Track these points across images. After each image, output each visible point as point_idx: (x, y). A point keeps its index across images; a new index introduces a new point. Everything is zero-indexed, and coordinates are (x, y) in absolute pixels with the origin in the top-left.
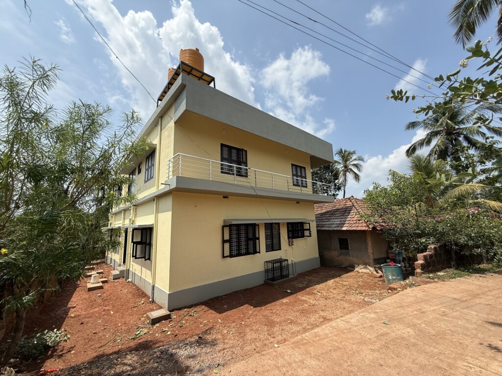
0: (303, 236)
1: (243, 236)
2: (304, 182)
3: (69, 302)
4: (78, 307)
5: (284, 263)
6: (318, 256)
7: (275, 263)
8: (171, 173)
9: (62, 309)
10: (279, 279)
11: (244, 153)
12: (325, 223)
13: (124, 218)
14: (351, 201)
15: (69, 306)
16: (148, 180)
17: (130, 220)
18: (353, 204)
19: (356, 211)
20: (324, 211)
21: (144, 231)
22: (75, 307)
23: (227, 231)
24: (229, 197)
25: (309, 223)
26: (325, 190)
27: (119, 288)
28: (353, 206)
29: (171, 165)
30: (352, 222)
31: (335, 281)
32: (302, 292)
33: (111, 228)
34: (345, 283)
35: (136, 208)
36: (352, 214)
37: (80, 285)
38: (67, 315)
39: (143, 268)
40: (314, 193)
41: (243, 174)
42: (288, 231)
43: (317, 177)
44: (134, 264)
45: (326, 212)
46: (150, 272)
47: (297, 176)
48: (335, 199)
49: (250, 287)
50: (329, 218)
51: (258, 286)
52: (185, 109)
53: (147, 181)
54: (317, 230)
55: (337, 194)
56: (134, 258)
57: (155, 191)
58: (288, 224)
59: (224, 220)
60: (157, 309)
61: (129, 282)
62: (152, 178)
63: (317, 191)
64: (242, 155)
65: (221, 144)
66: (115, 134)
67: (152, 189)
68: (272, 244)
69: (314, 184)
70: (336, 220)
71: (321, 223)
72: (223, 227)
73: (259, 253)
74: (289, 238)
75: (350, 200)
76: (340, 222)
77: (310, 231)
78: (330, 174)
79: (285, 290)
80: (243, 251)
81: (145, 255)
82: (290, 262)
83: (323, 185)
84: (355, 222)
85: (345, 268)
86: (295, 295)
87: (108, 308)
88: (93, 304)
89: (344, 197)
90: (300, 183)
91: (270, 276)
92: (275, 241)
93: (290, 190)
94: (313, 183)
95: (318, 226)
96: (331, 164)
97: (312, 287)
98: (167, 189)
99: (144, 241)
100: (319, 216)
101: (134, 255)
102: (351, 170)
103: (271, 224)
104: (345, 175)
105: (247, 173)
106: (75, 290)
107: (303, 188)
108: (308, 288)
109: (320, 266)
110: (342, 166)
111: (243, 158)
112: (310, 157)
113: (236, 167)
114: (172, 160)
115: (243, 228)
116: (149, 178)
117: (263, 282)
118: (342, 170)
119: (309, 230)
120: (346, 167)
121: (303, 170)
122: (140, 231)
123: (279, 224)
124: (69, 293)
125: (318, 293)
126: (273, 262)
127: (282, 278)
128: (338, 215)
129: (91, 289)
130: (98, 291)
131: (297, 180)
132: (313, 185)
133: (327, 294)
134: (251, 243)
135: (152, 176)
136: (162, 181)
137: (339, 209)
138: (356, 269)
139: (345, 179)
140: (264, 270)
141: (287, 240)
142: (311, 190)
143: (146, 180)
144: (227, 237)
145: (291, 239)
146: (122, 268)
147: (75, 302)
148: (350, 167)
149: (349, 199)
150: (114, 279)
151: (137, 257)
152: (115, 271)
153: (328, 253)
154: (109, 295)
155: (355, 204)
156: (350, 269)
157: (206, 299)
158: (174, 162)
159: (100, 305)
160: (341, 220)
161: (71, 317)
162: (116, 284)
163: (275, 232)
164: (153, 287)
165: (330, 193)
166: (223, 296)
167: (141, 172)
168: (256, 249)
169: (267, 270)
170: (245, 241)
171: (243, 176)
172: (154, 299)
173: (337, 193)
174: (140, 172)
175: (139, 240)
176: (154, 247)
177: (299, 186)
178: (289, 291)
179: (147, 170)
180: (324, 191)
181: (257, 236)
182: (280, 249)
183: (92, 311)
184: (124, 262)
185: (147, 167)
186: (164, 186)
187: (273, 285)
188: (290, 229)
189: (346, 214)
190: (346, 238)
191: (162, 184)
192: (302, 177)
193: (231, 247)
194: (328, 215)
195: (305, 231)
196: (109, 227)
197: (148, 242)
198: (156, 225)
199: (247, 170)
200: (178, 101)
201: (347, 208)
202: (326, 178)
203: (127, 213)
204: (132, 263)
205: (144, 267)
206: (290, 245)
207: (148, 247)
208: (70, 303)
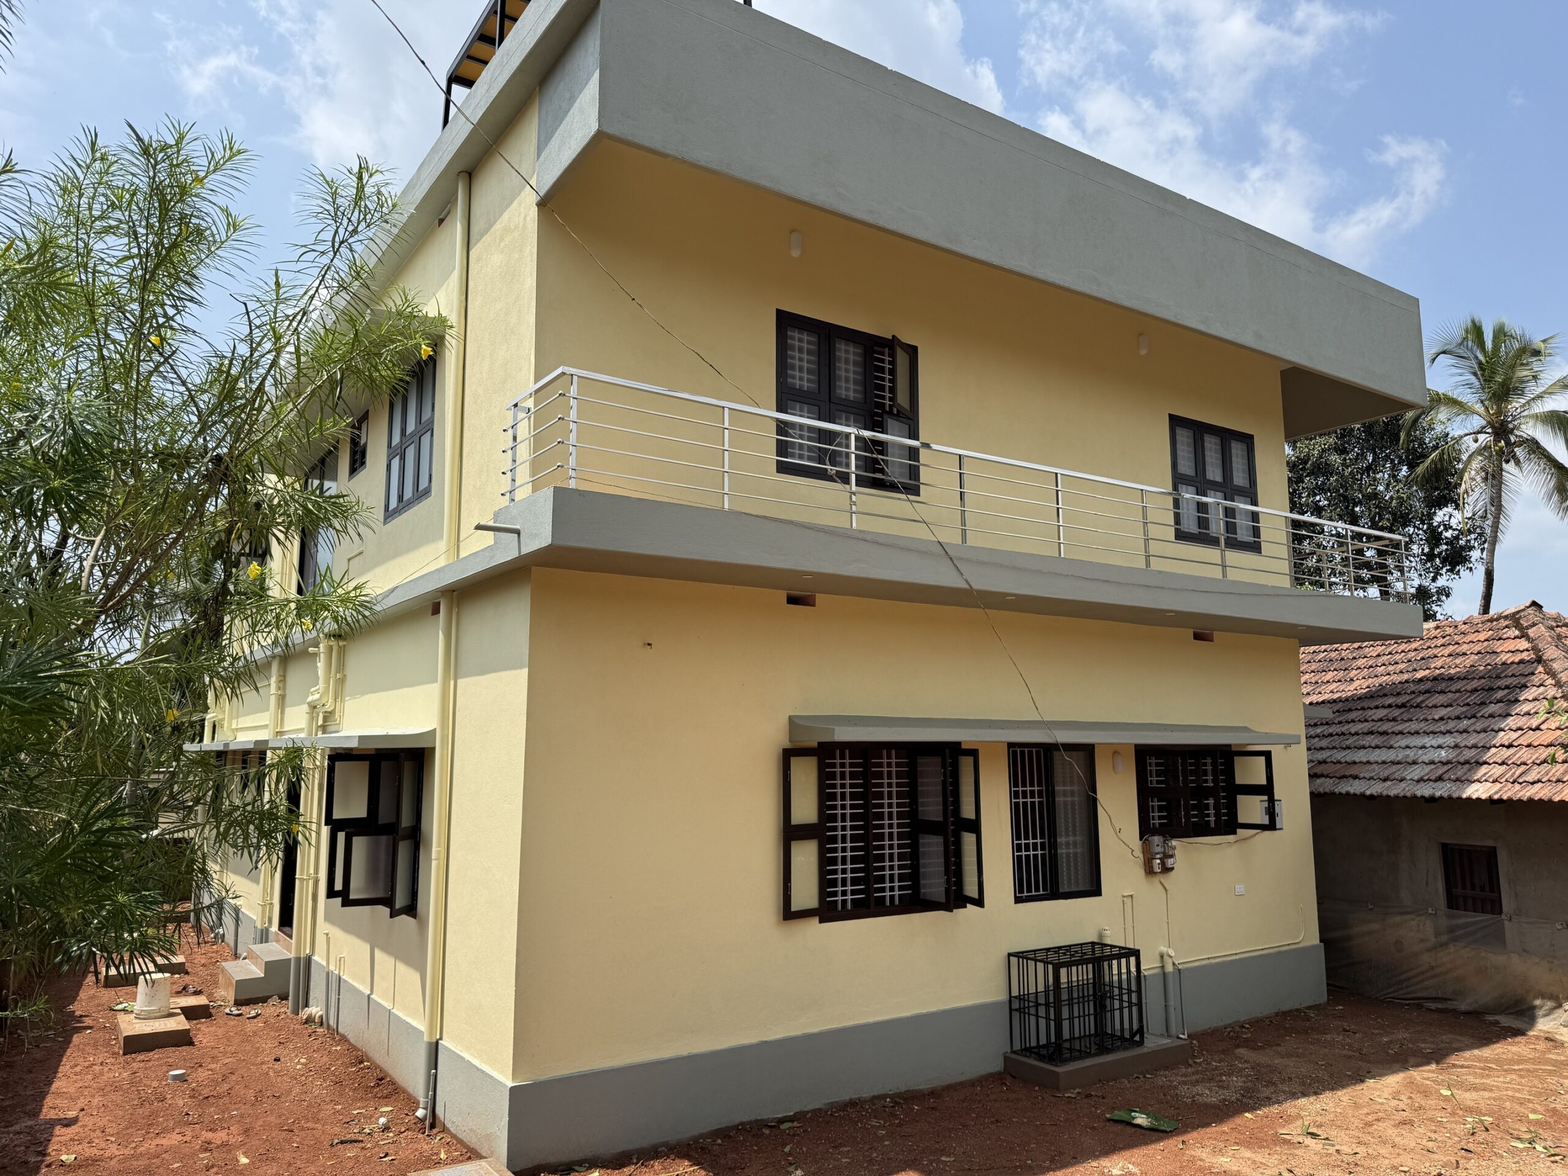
0: (1229, 825)
1: (891, 806)
2: (1243, 524)
3: (43, 1095)
4: (85, 1120)
5: (1117, 970)
6: (1316, 940)
7: (1068, 965)
8: (523, 474)
9: (17, 1128)
10: (1088, 1055)
11: (902, 359)
12: (1360, 756)
13: (282, 700)
14: (1524, 635)
15: (48, 1112)
16: (404, 505)
17: (313, 707)
18: (1535, 649)
19: (1552, 692)
20: (1359, 686)
21: (385, 766)
22: (72, 1122)
23: (805, 776)
24: (819, 598)
25: (1268, 755)
26: (1367, 565)
27: (268, 1046)
28: (1539, 660)
29: (524, 430)
30: (1525, 755)
31: (1411, 1082)
32: (1214, 1129)
33: (217, 746)
34: (1468, 1098)
35: (342, 652)
36: (1526, 708)
37: (88, 1022)
38: (44, 1154)
39: (378, 953)
40: (1299, 582)
41: (895, 475)
42: (1144, 794)
43: (1322, 489)
44: (336, 933)
45: (1370, 696)
46: (415, 977)
47: (1202, 485)
48: (1429, 616)
49: (922, 1083)
50: (1386, 726)
51: (972, 1083)
52: (594, 127)
53: (398, 512)
54: (1315, 797)
55: (1445, 592)
56: (338, 901)
57: (442, 562)
58: (1143, 753)
59: (792, 720)
60: (454, 1161)
61: (309, 1020)
62: (421, 494)
63: (1318, 571)
64: (892, 372)
65: (778, 311)
66: (277, 284)
67: (423, 550)
68: (1052, 859)
69: (1299, 533)
70: (1428, 741)
71: (1339, 755)
72: (788, 755)
73: (979, 902)
74: (1145, 830)
75: (1518, 626)
76: (1451, 755)
77: (1272, 801)
78: (1404, 470)
79: (1119, 1114)
80: (892, 890)
81: (393, 889)
82: (1149, 965)
83: (1358, 536)
84: (1544, 753)
85: (1475, 1014)
86: (1172, 1144)
87: (220, 1137)
88: (154, 1114)
89: (1486, 608)
90: (1217, 527)
91: (1040, 1032)
92: (1069, 844)
93: (1156, 565)
94: (1296, 524)
95: (1319, 770)
96: (1410, 415)
97: (1275, 1109)
98: (508, 552)
99: (385, 816)
100: (1327, 713)
101: (338, 886)
102: (1535, 448)
103: (1048, 750)
104: (1494, 479)
105: (914, 473)
106: (68, 1042)
107: (1234, 557)
108: (1252, 1109)
109: (1323, 998)
110: (1477, 422)
111: (892, 390)
112: (1283, 373)
113: (858, 438)
114: (530, 403)
115: (890, 765)
116: (408, 494)
117: (997, 1065)
118: (1479, 451)
119: (1267, 790)
120: (1501, 429)
121: (1237, 450)
122: (365, 766)
123: (1087, 751)
124: (38, 1055)
125: (1309, 1141)
126: (1052, 957)
127: (1103, 1050)
128: (1443, 712)
129: (136, 1045)
130: (172, 1054)
131: (1202, 507)
132: (1298, 539)
133: (1361, 1150)
134: (932, 846)
135: (423, 484)
136: (477, 511)
137: (1451, 678)
138: (1544, 1025)
139: (1496, 503)
140: (1002, 997)
141: (1136, 843)
142: (1285, 567)
143: (393, 504)
144: (805, 810)
145: (1157, 839)
146: (278, 950)
147: (73, 1099)
148: (1530, 429)
149: (1515, 619)
150: (238, 1003)
151: (353, 896)
152: (240, 962)
153: (1375, 926)
154: (225, 1078)
155: (1551, 652)
156: (1505, 1021)
157: (695, 1133)
158: (539, 417)
159: (184, 1120)
160: (1458, 739)
161: (62, 1164)
162: (250, 1026)
163: (1067, 793)
164: (434, 1049)
165: (1399, 586)
166: (782, 1121)
167: (363, 463)
168: (960, 883)
169: (1019, 997)
170: (900, 836)
171: (892, 487)
172: (439, 1111)
173: (1441, 582)
174: (358, 461)
175: (359, 810)
176: (434, 849)
177: (1213, 542)
178: (1141, 1120)
179: (397, 452)
180: (1365, 574)
181: (968, 812)
182: (1095, 890)
183: (150, 1145)
184: (286, 919)
185: (396, 439)
186: (489, 537)
187: (1052, 1084)
188: (1153, 780)
189: (1492, 708)
190: (1490, 843)
191: (479, 527)
192: (1228, 489)
193: (825, 862)
194: (1381, 713)
195: (1242, 800)
196: (207, 744)
197: (406, 821)
198: (444, 737)
199: (913, 453)
200: (559, 87)
201: (1498, 672)
202: (1375, 495)
203: (296, 674)
204: (323, 926)
205: (387, 950)
206: (1149, 871)
207: (403, 850)
208: (49, 1101)
